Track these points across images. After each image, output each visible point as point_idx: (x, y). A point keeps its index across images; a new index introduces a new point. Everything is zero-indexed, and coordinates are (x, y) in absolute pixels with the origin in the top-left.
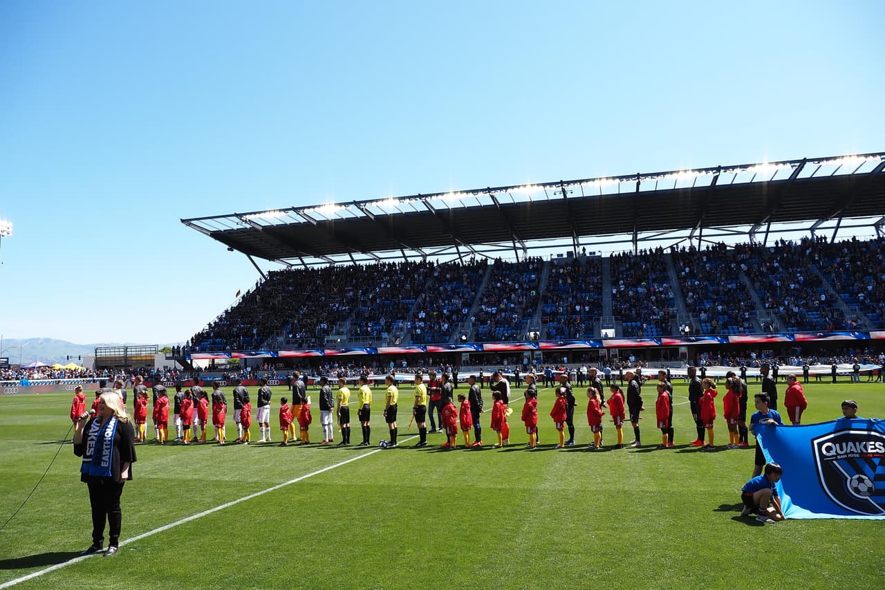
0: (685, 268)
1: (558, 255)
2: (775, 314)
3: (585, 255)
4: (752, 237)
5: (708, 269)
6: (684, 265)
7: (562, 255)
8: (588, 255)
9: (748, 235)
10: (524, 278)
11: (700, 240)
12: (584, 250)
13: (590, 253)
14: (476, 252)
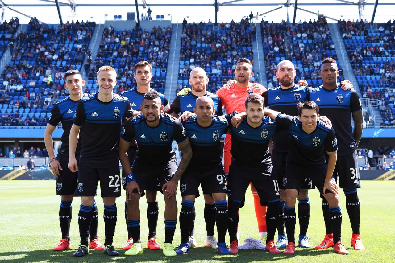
0: (274, 47)
1: (116, 17)
2: (373, 104)
3: (150, 18)
4: (361, 9)
5: (302, 49)
6: (273, 43)
7: (120, 17)
8: (154, 18)
9: (357, 6)
10: (68, 46)
11: (296, 8)
12: (149, 11)
13: (158, 17)
14: (6, 5)
